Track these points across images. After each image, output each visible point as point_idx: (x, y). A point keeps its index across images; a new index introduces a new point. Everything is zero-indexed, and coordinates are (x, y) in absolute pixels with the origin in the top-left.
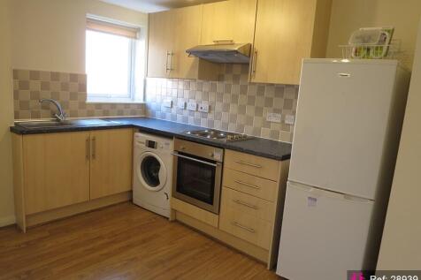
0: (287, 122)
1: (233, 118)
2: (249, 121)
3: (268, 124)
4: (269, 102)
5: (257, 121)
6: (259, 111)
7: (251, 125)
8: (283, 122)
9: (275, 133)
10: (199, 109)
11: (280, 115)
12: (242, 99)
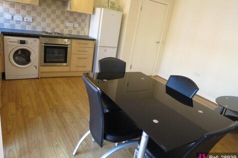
0: (75, 26)
1: (48, 25)
2: (58, 26)
3: (67, 27)
4: (67, 18)
5: (62, 26)
6: (62, 22)
7: (59, 28)
8: (74, 26)
9: (71, 31)
10: (25, 20)
11: (72, 24)
12: (53, 16)
